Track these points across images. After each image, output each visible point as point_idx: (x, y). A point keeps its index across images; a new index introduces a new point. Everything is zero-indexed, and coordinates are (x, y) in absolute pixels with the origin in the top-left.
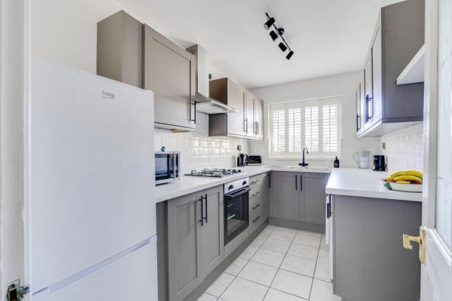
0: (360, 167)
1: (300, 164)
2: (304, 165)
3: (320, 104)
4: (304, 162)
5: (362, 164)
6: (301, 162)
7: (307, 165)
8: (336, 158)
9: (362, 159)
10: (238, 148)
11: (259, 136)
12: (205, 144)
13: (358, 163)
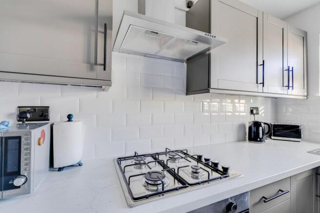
10: (252, 112)
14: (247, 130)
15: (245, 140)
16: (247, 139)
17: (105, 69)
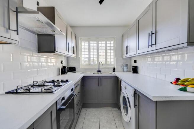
0: (124, 72)
1: (97, 71)
2: (99, 71)
3: (106, 40)
4: (99, 70)
5: (125, 70)
6: (98, 70)
7: (101, 71)
8: (114, 67)
9: (125, 68)
10: (61, 62)
11: (75, 55)
12: (35, 59)
13: (123, 69)
14: (61, 71)
15: (60, 75)
16: (61, 74)
17: (18, 34)
